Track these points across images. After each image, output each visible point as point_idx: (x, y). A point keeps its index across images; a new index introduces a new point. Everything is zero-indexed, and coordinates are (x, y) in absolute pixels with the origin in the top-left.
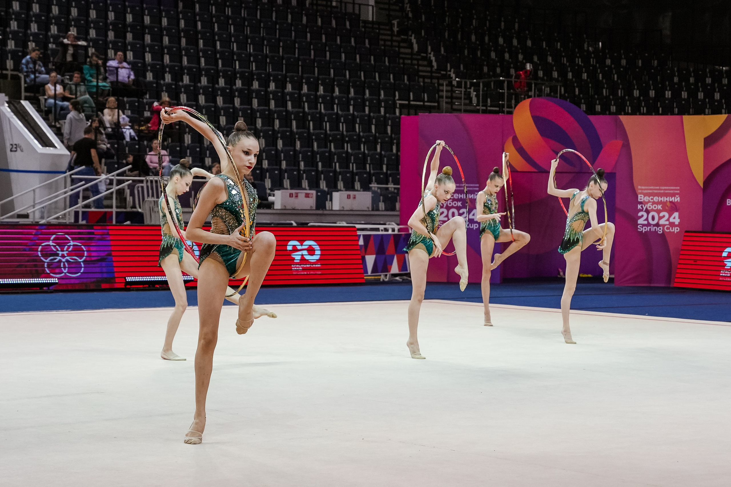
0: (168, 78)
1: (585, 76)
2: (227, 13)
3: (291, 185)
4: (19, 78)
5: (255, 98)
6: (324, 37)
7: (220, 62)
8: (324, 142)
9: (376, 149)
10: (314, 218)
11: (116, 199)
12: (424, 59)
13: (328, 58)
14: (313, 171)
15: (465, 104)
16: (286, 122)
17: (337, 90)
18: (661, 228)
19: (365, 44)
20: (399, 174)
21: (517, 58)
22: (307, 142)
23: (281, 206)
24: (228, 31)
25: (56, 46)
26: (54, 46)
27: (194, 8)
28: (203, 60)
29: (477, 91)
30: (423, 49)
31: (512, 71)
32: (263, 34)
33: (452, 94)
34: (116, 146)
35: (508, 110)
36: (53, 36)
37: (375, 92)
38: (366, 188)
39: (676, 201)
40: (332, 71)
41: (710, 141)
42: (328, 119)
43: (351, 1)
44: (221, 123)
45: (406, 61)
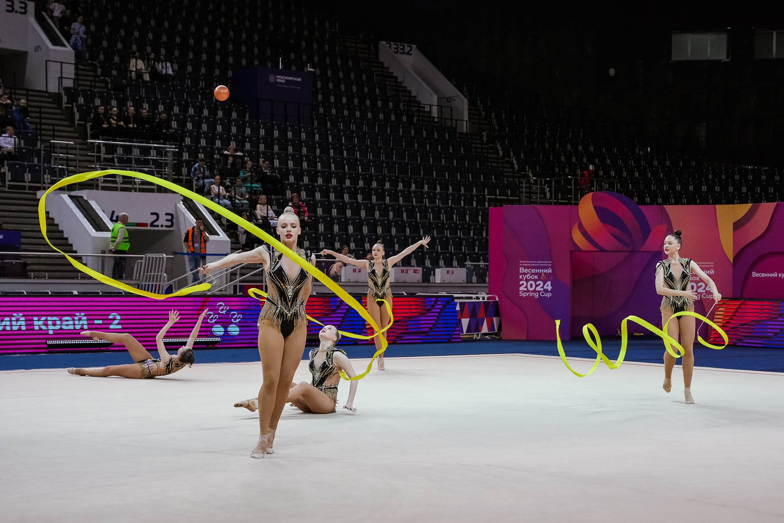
0: (306, 180)
1: (637, 174)
2: (352, 129)
5: (374, 195)
6: (428, 146)
7: (346, 166)
9: (470, 234)
10: (421, 289)
12: (508, 162)
13: (431, 163)
14: (420, 252)
15: (540, 198)
16: (398, 213)
17: (438, 187)
19: (460, 151)
20: (488, 254)
21: (582, 160)
23: (395, 280)
24: (352, 142)
25: (220, 156)
26: (218, 156)
27: (326, 125)
28: (333, 165)
29: (550, 187)
30: (506, 154)
31: (578, 171)
32: (380, 144)
33: (530, 190)
35: (575, 202)
36: (217, 149)
37: (469, 189)
38: (461, 265)
39: (711, 273)
40: (434, 173)
41: (738, 225)
42: (431, 210)
43: (450, 117)
44: (347, 215)
45: (493, 164)
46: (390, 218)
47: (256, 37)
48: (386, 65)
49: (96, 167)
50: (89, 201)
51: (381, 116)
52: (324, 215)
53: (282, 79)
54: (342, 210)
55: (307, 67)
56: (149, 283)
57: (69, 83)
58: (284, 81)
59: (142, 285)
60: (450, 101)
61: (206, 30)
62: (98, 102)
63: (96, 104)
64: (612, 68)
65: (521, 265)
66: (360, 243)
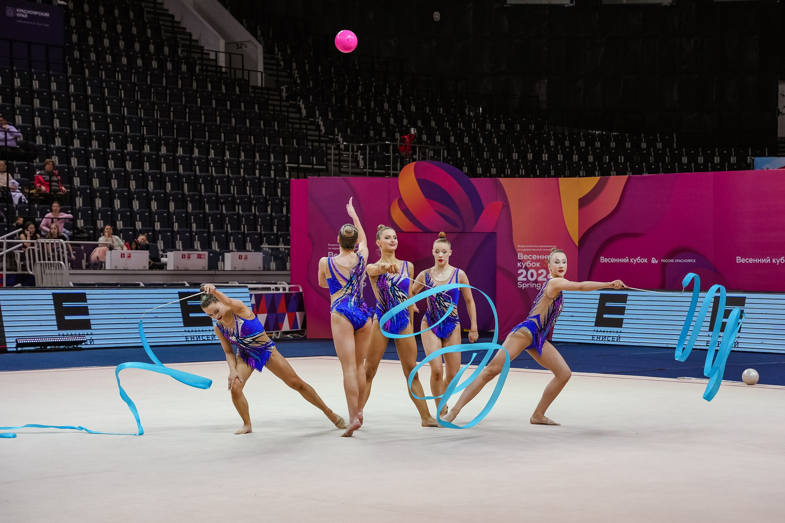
0: (58, 142)
1: (466, 140)
2: (117, 79)
3: (183, 247)
5: (147, 162)
6: (214, 102)
7: (111, 126)
8: (216, 204)
9: (266, 211)
10: (208, 278)
11: (7, 261)
12: (312, 123)
13: (218, 123)
14: (205, 232)
15: (352, 167)
16: (177, 184)
17: (227, 153)
18: (540, 284)
19: (254, 109)
20: (289, 235)
21: (402, 122)
22: (199, 204)
23: (174, 267)
24: (118, 96)
27: (83, 73)
28: (93, 124)
29: (364, 154)
30: (311, 114)
31: (398, 136)
32: (154, 99)
33: (339, 157)
34: (5, 209)
35: (394, 172)
37: (265, 156)
38: (257, 248)
40: (223, 135)
41: (583, 202)
42: (219, 182)
43: (241, 68)
44: (113, 186)
45: (295, 126)
46: (168, 191)
51: (155, 64)
52: (82, 186)
53: (24, 14)
54: (106, 180)
58: (26, 16)
60: (241, 48)
64: (436, 11)
65: (330, 248)
66: (130, 221)
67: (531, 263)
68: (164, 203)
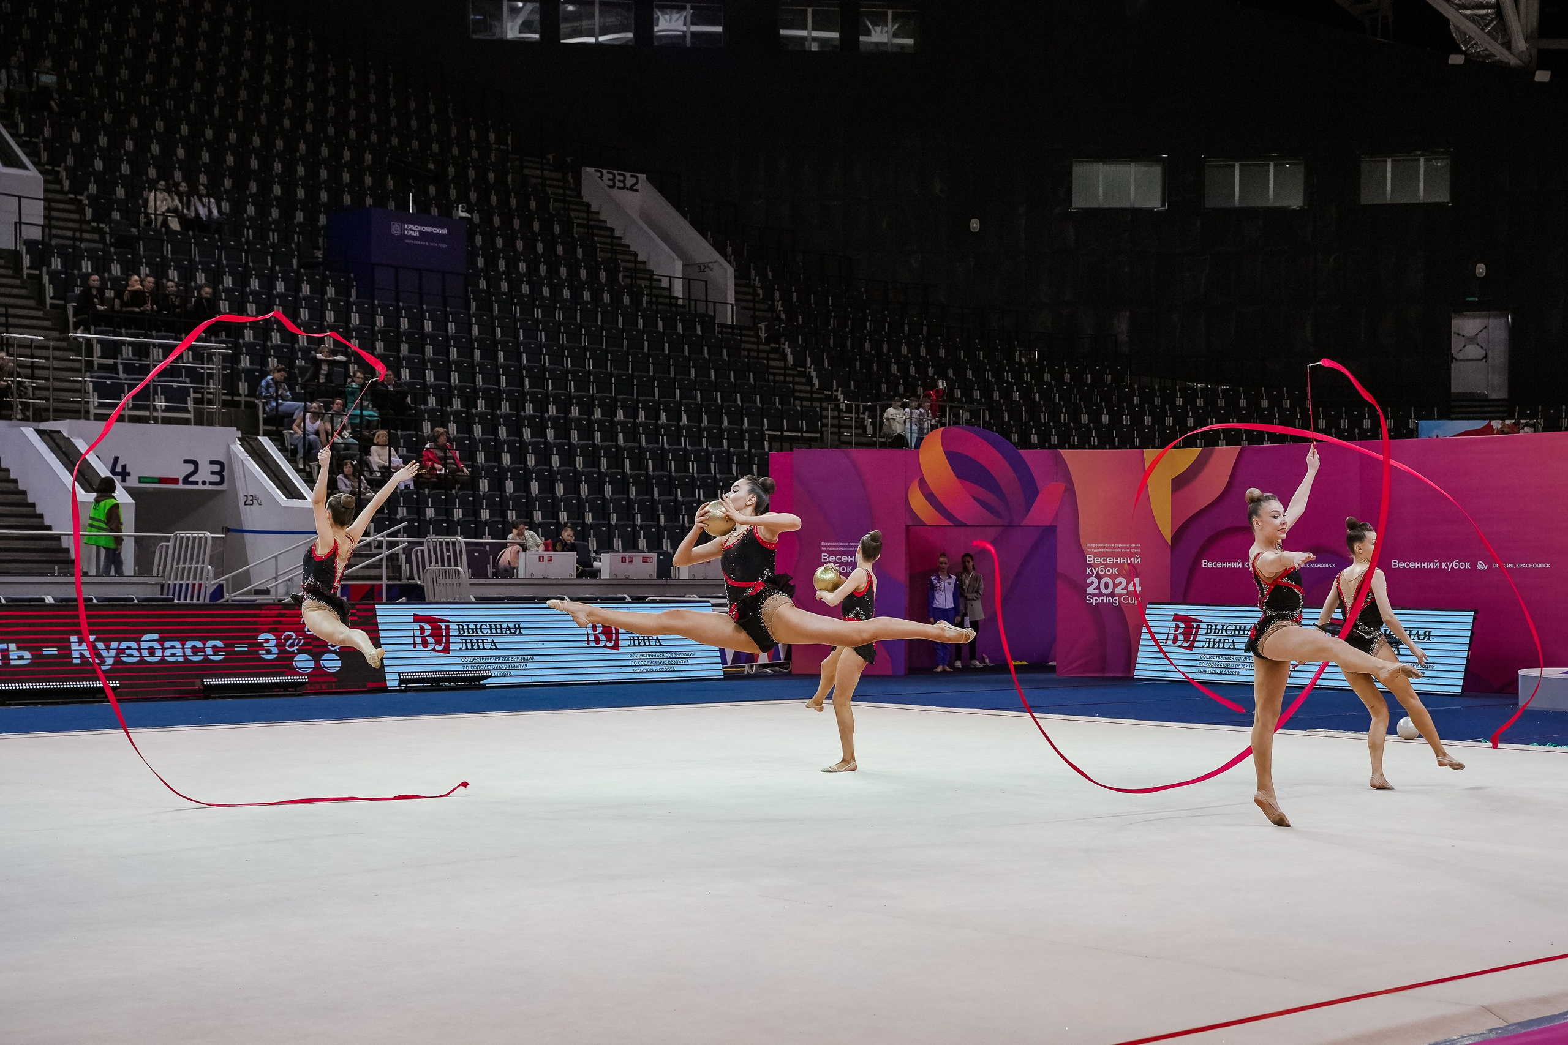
0: (457, 403)
1: (1016, 396)
2: (536, 316)
3: (623, 547)
4: (256, 406)
5: (575, 429)
6: (667, 346)
7: (527, 380)
8: (668, 487)
11: (387, 567)
12: (802, 374)
13: (672, 375)
14: (653, 526)
15: (857, 435)
16: (616, 460)
17: (684, 417)
18: (1117, 598)
19: (721, 355)
21: (926, 372)
22: (645, 488)
23: (611, 575)
24: (537, 340)
26: (303, 362)
27: (491, 309)
28: (503, 379)
30: (800, 362)
32: (585, 343)
33: (839, 421)
36: (302, 350)
37: (736, 420)
39: (1136, 562)
40: (678, 391)
41: (1179, 483)
42: (672, 456)
43: (704, 299)
44: (529, 464)
45: (777, 378)
46: (603, 470)
47: (368, 158)
48: (594, 208)
49: (85, 381)
50: (73, 440)
51: (586, 295)
52: (487, 464)
53: (415, 231)
54: (519, 456)
55: (457, 210)
56: (181, 582)
57: (34, 234)
58: (417, 234)
59: (169, 584)
61: (280, 144)
62: (87, 266)
63: (83, 270)
64: (975, 218)
65: (824, 549)
66: (551, 512)
67: (1105, 568)
68: (597, 488)
